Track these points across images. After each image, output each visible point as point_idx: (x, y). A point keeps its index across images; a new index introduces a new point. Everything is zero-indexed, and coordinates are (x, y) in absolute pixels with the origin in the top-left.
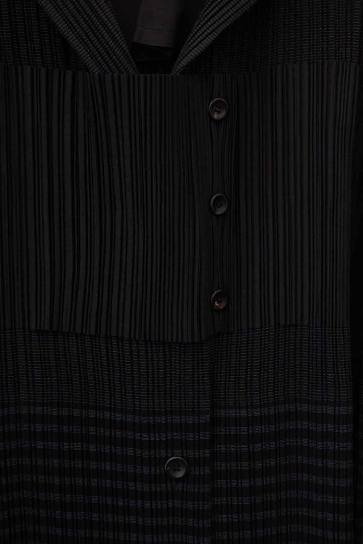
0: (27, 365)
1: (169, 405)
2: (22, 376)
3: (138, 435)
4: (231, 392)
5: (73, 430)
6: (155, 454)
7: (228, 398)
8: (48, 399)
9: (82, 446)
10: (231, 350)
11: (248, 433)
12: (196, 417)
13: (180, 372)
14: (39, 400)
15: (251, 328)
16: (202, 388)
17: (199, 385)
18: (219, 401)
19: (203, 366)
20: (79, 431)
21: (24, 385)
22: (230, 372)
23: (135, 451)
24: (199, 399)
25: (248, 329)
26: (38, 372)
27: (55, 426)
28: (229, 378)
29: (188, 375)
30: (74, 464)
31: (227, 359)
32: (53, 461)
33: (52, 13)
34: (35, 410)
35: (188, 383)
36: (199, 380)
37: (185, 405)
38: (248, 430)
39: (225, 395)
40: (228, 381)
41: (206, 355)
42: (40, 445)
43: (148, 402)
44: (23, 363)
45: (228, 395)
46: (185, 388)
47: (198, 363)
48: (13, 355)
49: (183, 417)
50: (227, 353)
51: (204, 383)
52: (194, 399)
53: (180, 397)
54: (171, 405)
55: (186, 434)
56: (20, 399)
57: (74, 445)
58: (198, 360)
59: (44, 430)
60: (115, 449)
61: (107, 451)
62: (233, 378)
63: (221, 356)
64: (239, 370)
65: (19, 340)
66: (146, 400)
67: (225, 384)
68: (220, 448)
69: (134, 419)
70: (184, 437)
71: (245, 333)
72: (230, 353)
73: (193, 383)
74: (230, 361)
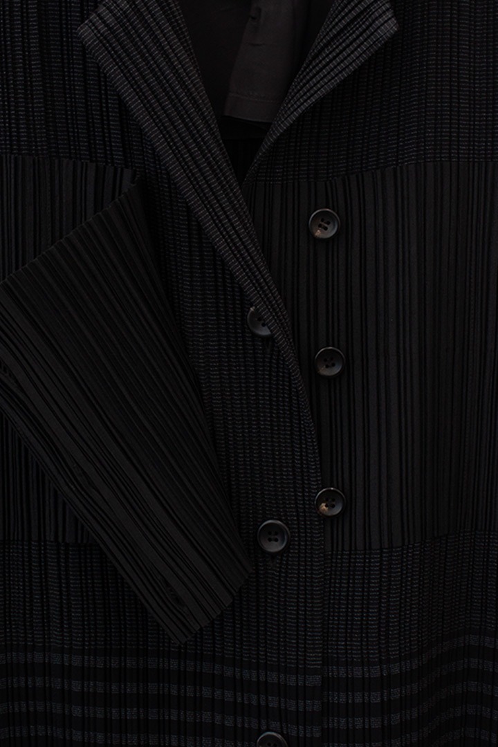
0: (61, 594)
1: (263, 655)
2: (53, 610)
3: (218, 692)
4: (355, 641)
5: (125, 689)
6: (243, 723)
7: (351, 649)
8: (90, 645)
9: (139, 711)
10: (354, 579)
11: (382, 700)
12: (301, 678)
13: (279, 608)
14: (77, 645)
15: (386, 546)
16: (310, 636)
17: (305, 631)
18: (337, 653)
19: (312, 603)
20: (135, 690)
21: (55, 622)
22: (353, 612)
23: (213, 717)
24: (305, 651)
25: (381, 549)
26: (76, 604)
27: (100, 684)
28: (353, 620)
29: (291, 614)
30: (126, 740)
31: (348, 591)
32: (95, 735)
33: (123, 88)
34: (70, 661)
35: (290, 626)
36: (306, 623)
37: (286, 658)
38: (382, 696)
39: (346, 645)
40: (350, 625)
41: (317, 586)
42: (77, 711)
43: (234, 647)
44: (55, 590)
45: (351, 645)
46: (285, 633)
47: (306, 598)
48: (41, 578)
49: (282, 676)
50: (348, 583)
51: (313, 627)
52: (298, 651)
53: (279, 645)
54: (266, 655)
55: (286, 701)
56: (50, 642)
57: (126, 711)
58: (306, 594)
59: (83, 689)
60: (185, 714)
61: (174, 718)
62: (358, 621)
63: (341, 587)
64: (368, 608)
65: (51, 558)
66: (231, 643)
67: (346, 628)
68: (338, 722)
69: (214, 670)
70: (283, 705)
71: (376, 554)
72: (354, 583)
73: (298, 626)
74: (354, 595)
